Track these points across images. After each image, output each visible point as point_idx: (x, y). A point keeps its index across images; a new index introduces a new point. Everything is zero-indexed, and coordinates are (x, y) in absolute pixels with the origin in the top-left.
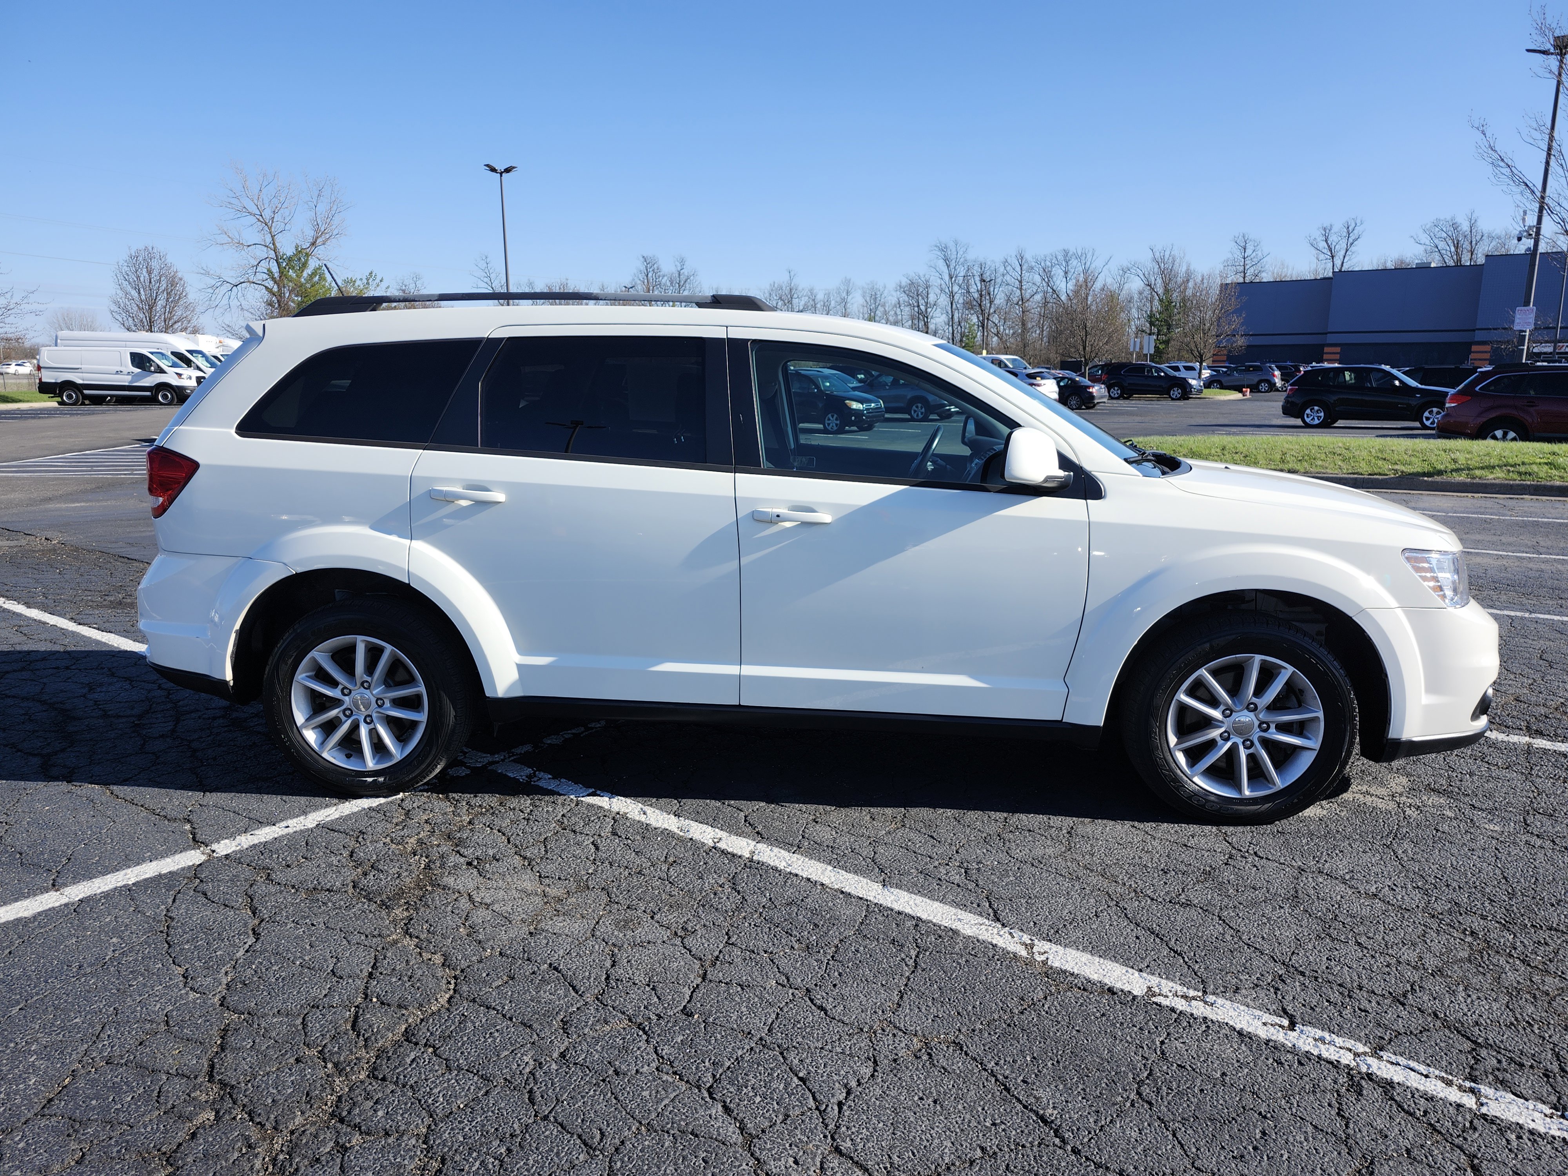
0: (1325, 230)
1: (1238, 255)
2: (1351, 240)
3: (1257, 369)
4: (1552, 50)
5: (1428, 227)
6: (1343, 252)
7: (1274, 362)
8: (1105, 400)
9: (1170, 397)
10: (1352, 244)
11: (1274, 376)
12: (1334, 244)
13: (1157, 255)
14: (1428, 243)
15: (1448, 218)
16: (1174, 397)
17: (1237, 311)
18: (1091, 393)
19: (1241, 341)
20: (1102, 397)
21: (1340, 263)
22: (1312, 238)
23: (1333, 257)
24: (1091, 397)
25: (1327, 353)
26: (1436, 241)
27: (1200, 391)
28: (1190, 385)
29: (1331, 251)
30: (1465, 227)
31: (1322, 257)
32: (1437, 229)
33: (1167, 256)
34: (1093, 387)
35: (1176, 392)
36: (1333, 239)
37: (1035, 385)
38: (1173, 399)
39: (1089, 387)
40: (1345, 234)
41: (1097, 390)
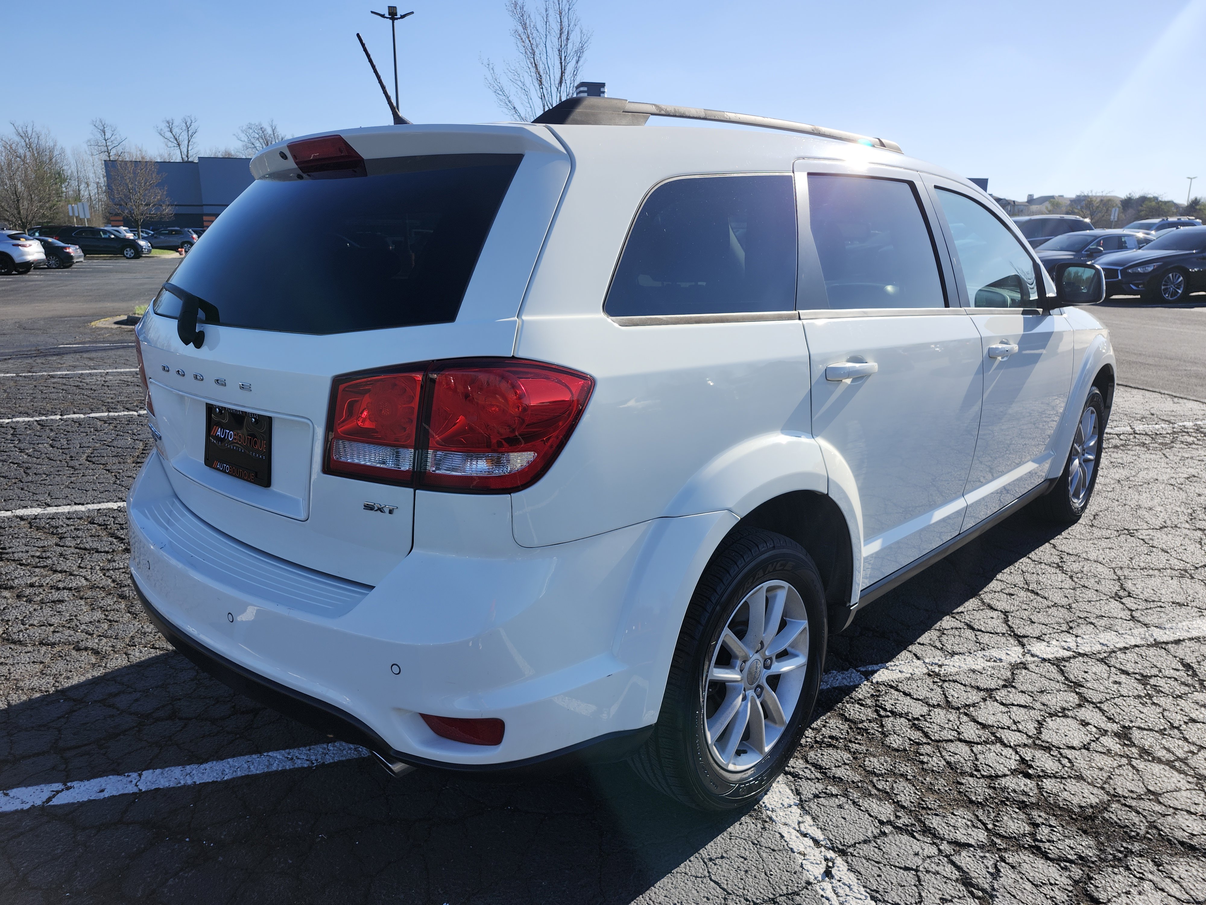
0: (168, 122)
1: (99, 137)
2: (190, 133)
3: (177, 233)
4: (387, 15)
5: (244, 128)
6: (186, 142)
7: (190, 227)
8: (82, 259)
9: (125, 256)
10: (192, 136)
11: (193, 238)
12: (178, 135)
13: (20, 130)
14: (246, 140)
15: (257, 124)
16: (128, 256)
17: (160, 185)
18: (69, 253)
19: (167, 210)
20: (80, 257)
21: (186, 151)
22: (159, 128)
23: (179, 145)
24: (69, 257)
25: (206, 221)
26: (253, 140)
27: (149, 251)
28: (140, 246)
29: (176, 139)
30: (269, 131)
31: (170, 144)
32: (251, 131)
33: (30, 132)
34: (69, 247)
35: (129, 252)
36: (176, 130)
37: (20, 245)
38: (128, 258)
39: (65, 248)
40: (184, 128)
41: (73, 250)
